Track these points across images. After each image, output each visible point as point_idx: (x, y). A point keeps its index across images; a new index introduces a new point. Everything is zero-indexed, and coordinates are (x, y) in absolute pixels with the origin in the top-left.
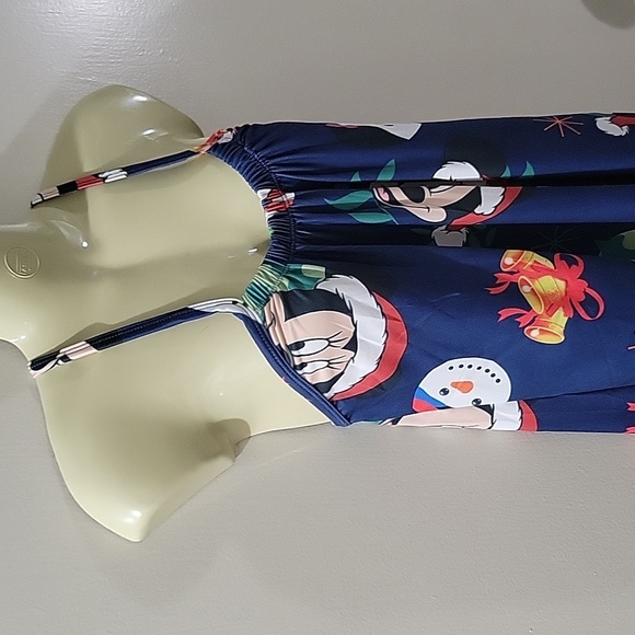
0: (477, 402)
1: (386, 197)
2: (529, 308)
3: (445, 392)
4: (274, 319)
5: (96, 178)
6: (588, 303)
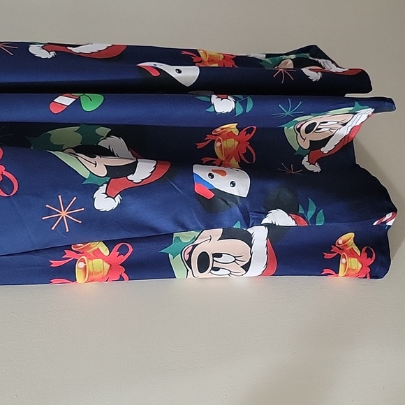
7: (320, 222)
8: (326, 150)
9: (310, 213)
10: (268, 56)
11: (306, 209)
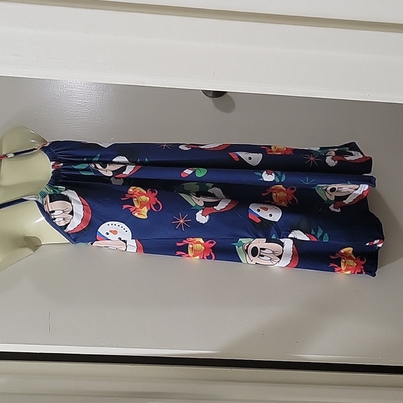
0: (120, 239)
1: (93, 166)
2: (134, 206)
3: (108, 234)
4: (46, 202)
5: (5, 156)
6: (156, 205)
7: (326, 239)
8: (346, 202)
9: (319, 235)
10: (321, 149)
11: (316, 232)
